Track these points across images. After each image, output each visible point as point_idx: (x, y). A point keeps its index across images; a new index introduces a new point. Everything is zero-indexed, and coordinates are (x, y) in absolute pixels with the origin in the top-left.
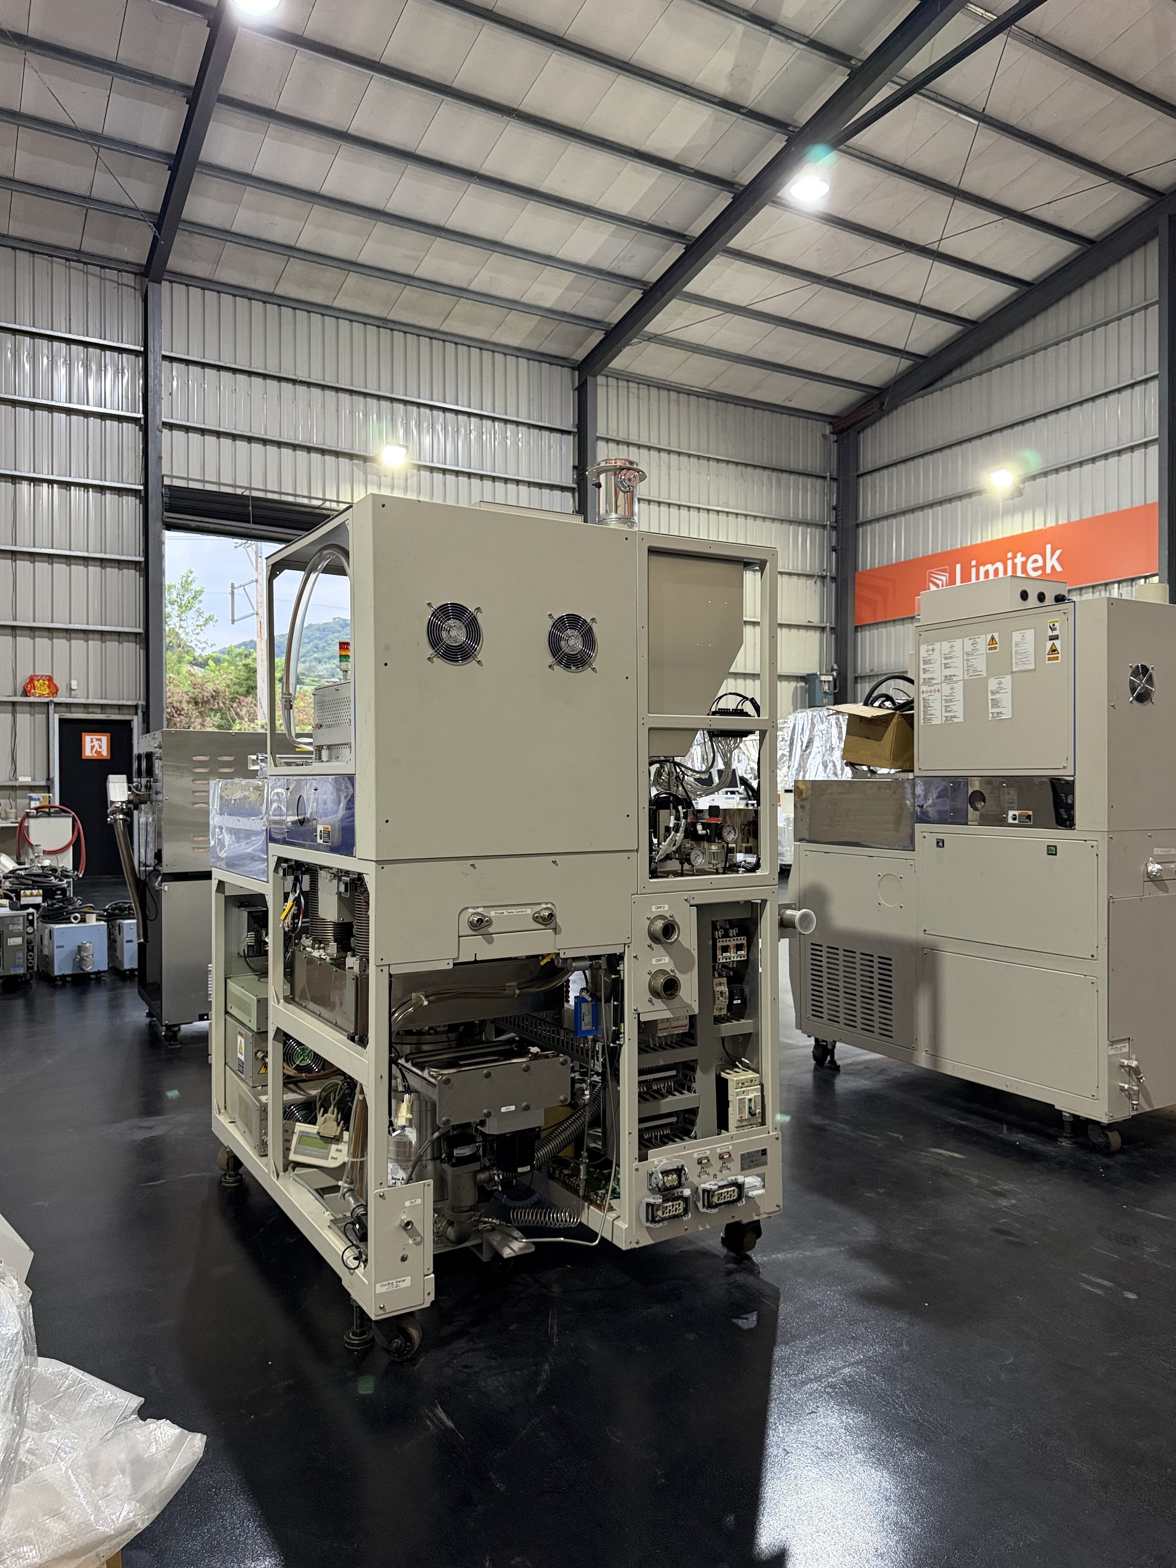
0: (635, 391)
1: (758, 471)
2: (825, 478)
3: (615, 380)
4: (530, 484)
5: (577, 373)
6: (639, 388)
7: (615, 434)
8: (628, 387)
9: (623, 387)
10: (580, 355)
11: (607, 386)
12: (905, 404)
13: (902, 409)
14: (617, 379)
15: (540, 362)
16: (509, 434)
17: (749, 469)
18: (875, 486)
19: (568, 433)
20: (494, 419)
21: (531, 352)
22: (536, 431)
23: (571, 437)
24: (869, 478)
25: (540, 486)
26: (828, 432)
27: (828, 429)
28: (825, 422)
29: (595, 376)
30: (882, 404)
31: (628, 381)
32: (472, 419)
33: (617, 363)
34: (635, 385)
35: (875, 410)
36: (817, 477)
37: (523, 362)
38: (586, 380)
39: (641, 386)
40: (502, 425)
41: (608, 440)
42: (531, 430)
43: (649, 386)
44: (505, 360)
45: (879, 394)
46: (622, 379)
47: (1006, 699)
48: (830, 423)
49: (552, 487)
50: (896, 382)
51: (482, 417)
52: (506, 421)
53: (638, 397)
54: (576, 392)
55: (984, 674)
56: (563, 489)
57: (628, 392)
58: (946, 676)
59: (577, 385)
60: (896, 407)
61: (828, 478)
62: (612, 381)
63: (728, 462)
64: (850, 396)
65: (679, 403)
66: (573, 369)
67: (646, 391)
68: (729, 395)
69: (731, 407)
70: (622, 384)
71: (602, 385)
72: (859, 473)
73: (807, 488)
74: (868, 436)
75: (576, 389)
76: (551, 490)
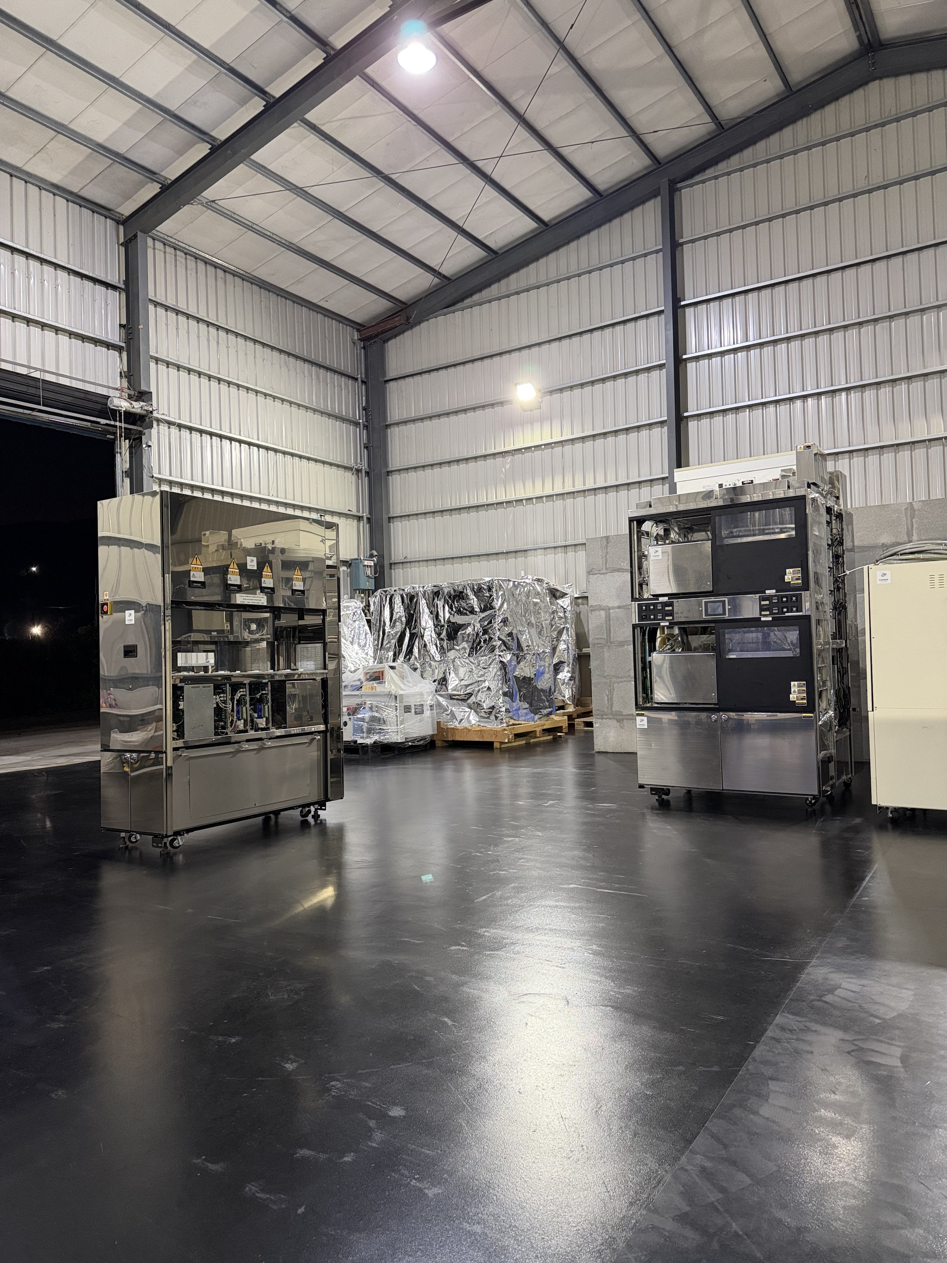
0: (183, 261)
1: (299, 363)
2: (356, 379)
3: (162, 244)
4: (72, 334)
5: (121, 228)
6: (186, 259)
7: (163, 299)
8: (176, 255)
9: (170, 254)
10: (127, 209)
11: (155, 249)
12: (428, 320)
13: (424, 325)
14: (165, 244)
15: (81, 206)
17: (292, 360)
18: (402, 391)
19: (114, 288)
20: (28, 256)
21: (71, 193)
22: (78, 280)
23: (118, 294)
24: (392, 385)
25: (83, 338)
26: (356, 338)
27: (356, 336)
28: (354, 328)
29: (143, 236)
30: (408, 318)
31: (176, 249)
32: (2, 251)
33: (166, 227)
34: (183, 255)
35: (402, 321)
36: (349, 377)
37: (62, 201)
38: (135, 236)
39: (188, 257)
42: (72, 277)
43: (196, 258)
44: (41, 194)
45: (406, 308)
46: (169, 246)
48: (358, 330)
49: (96, 342)
50: (426, 296)
53: (186, 268)
54: (122, 249)
56: (109, 346)
57: (176, 260)
59: (122, 240)
60: (419, 323)
61: (359, 380)
62: (159, 245)
63: (273, 348)
64: (379, 306)
65: (225, 282)
66: (118, 222)
67: (194, 264)
68: (272, 284)
69: (273, 297)
70: (170, 250)
71: (150, 247)
72: (386, 379)
73: (341, 387)
74: (392, 345)
75: (122, 244)
76: (96, 346)
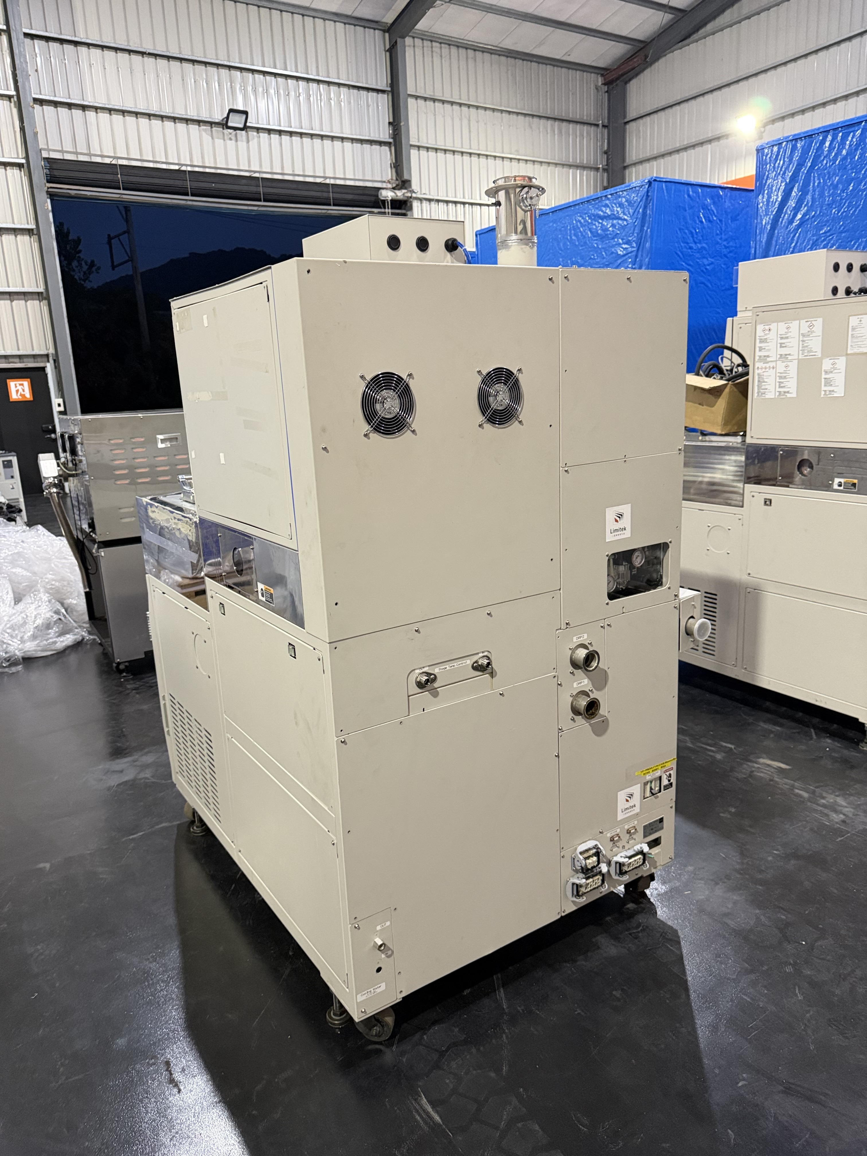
0: (438, 50)
1: (543, 121)
2: (597, 125)
3: (420, 41)
4: (353, 140)
5: (387, 35)
6: (441, 48)
7: (423, 91)
8: (432, 47)
9: (427, 47)
10: (389, 18)
11: (414, 46)
12: (665, 55)
13: (662, 61)
14: (423, 39)
15: (355, 25)
16: (332, 95)
17: (536, 120)
18: (639, 131)
19: (383, 92)
20: (319, 82)
21: (347, 16)
22: (355, 91)
23: (386, 96)
24: (633, 125)
25: (362, 141)
26: (600, 84)
27: (600, 81)
28: (598, 74)
29: (403, 37)
30: (646, 57)
31: (431, 41)
32: (300, 83)
33: (422, 25)
34: (438, 45)
35: (640, 62)
36: (591, 124)
37: (340, 26)
38: (396, 42)
39: (443, 45)
40: (326, 86)
41: (417, 97)
42: (351, 91)
43: (449, 45)
44: (325, 23)
45: (644, 47)
46: (426, 40)
47: (839, 379)
48: (602, 75)
49: (371, 142)
50: (658, 36)
51: (308, 80)
52: (329, 83)
53: (441, 56)
54: (388, 54)
55: (819, 354)
56: (381, 143)
57: (432, 52)
58: (781, 355)
59: (388, 47)
60: (657, 59)
61: (601, 126)
62: (418, 42)
63: (518, 114)
64: (619, 50)
65: (475, 61)
66: (384, 31)
67: (447, 50)
68: (517, 52)
69: (519, 62)
70: (427, 43)
71: (409, 46)
72: (626, 120)
73: (583, 135)
74: (633, 86)
75: (388, 51)
76: (371, 145)
